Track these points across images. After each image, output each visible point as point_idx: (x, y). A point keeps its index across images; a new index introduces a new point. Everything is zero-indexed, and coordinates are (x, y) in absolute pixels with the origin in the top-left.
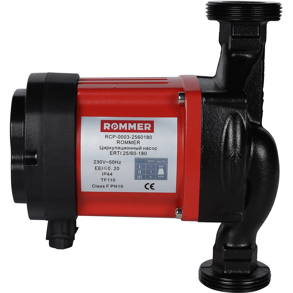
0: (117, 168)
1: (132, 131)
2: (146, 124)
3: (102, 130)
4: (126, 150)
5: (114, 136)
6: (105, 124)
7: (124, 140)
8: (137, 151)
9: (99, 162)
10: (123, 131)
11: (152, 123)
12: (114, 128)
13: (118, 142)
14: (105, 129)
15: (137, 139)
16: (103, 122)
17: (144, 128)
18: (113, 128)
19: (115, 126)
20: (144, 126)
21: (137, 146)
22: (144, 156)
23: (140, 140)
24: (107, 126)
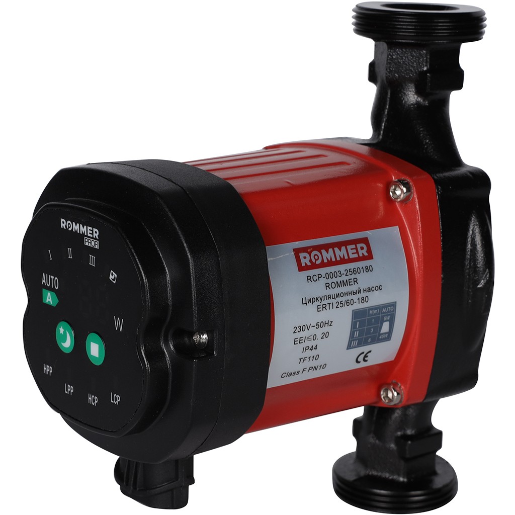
0: (325, 335)
1: (343, 261)
2: (359, 246)
3: (301, 268)
4: (339, 299)
5: (320, 276)
6: (302, 255)
7: (334, 280)
8: (355, 297)
9: (302, 329)
10: (330, 263)
11: (365, 241)
12: (316, 260)
13: (327, 286)
14: (303, 265)
15: (353, 276)
16: (297, 252)
17: (357, 252)
18: (316, 262)
19: (316, 257)
20: (356, 249)
21: (354, 288)
22: (365, 305)
23: (357, 276)
24: (305, 260)
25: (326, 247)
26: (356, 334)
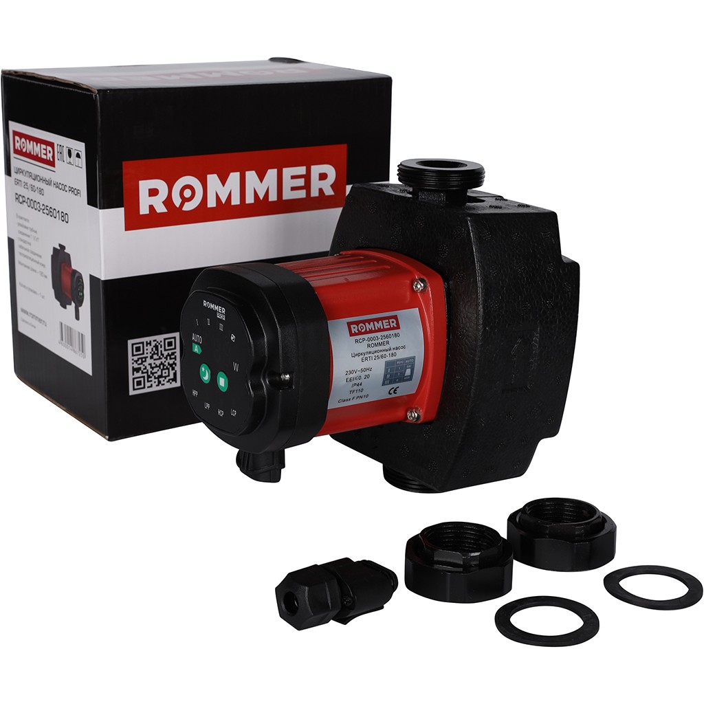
0: (367, 377)
1: (380, 330)
2: (391, 320)
3: (351, 334)
4: (376, 354)
5: (364, 339)
6: (352, 326)
7: (373, 342)
8: (387, 353)
9: (351, 372)
10: (371, 331)
11: (395, 317)
13: (368, 346)
14: (353, 332)
15: (386, 340)
16: (349, 324)
17: (390, 325)
18: (361, 330)
19: (362, 328)
20: (389, 322)
21: (387, 347)
22: (394, 358)
23: (389, 339)
24: (354, 329)
25: (369, 321)
26: (388, 376)
